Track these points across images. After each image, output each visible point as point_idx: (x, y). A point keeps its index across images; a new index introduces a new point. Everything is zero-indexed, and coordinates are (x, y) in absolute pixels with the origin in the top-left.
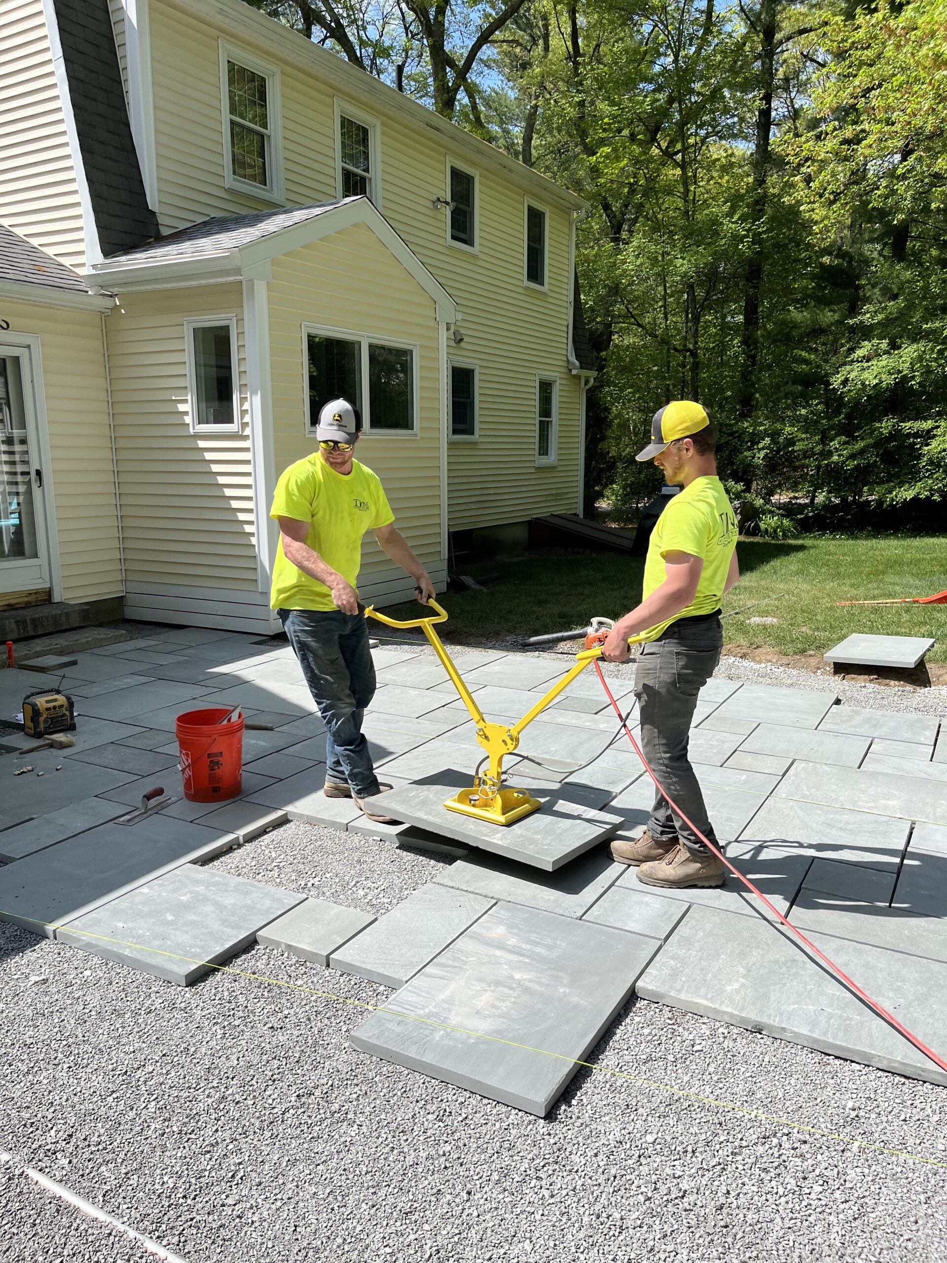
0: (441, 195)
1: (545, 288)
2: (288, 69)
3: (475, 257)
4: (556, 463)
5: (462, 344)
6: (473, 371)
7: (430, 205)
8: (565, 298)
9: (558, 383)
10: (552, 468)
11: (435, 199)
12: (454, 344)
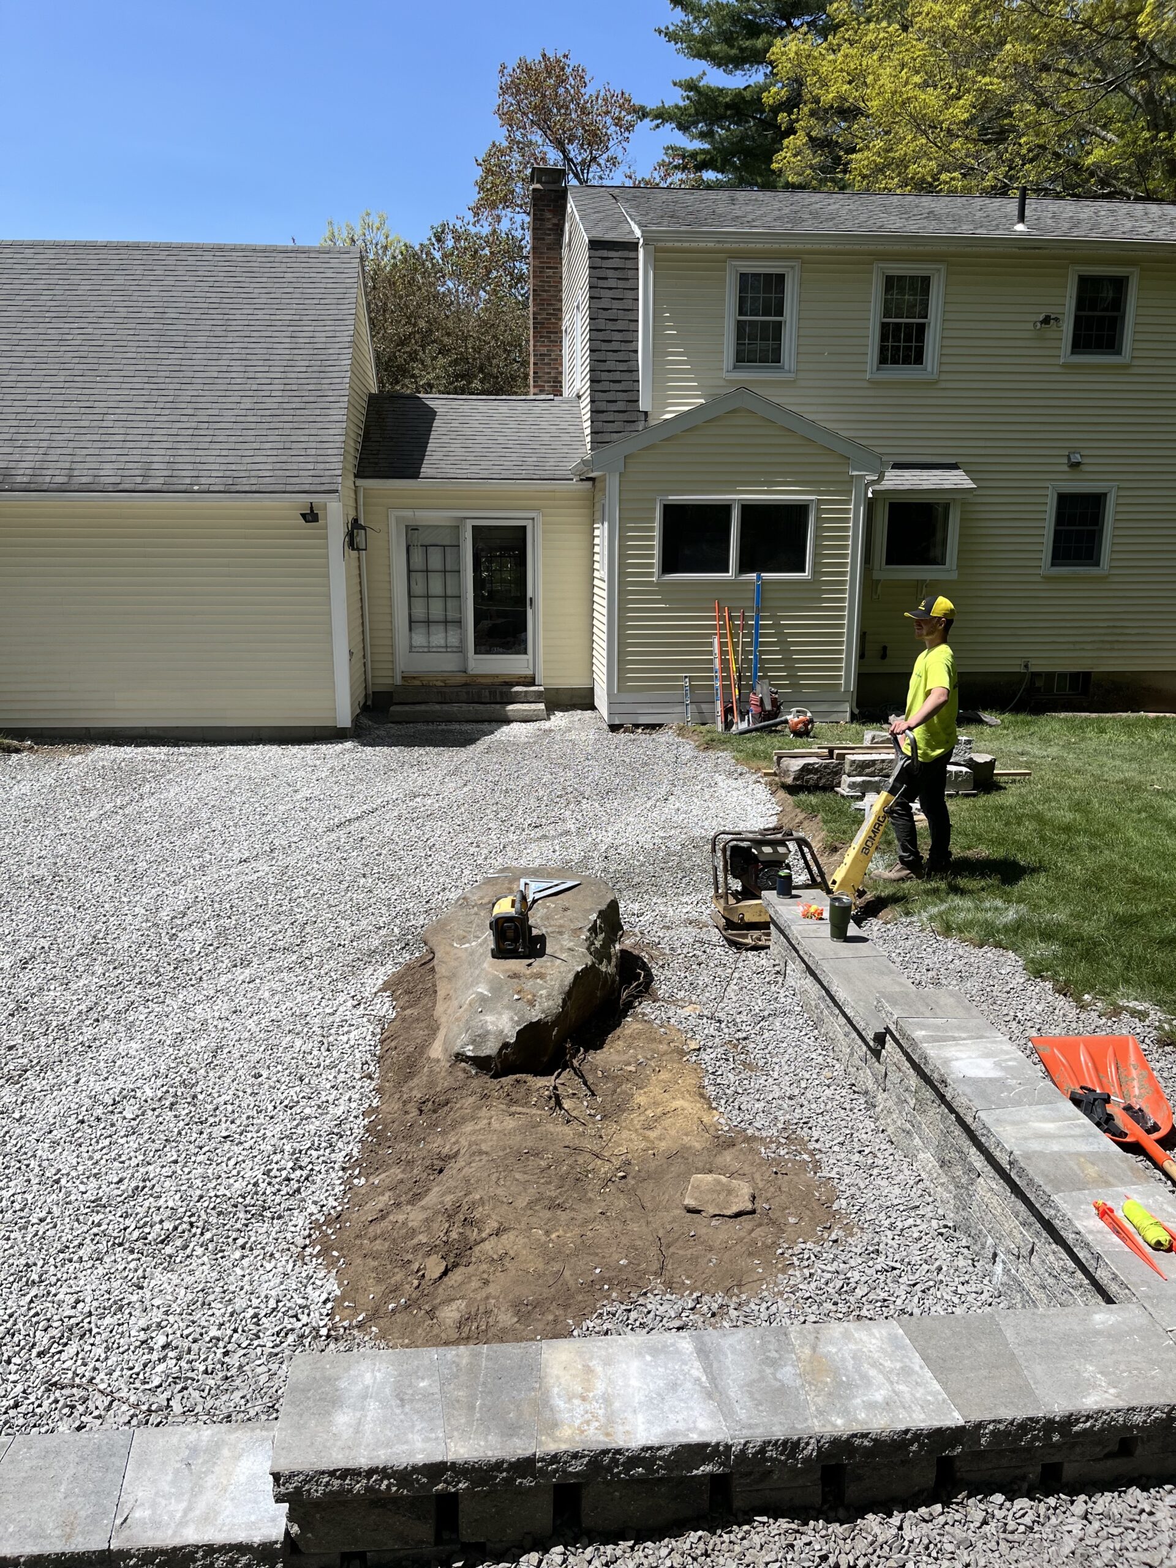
0: (1055, 311)
2: (810, 258)
3: (1124, 365)
5: (1084, 468)
6: (1105, 495)
7: (1031, 326)
11: (1042, 317)
12: (1066, 468)
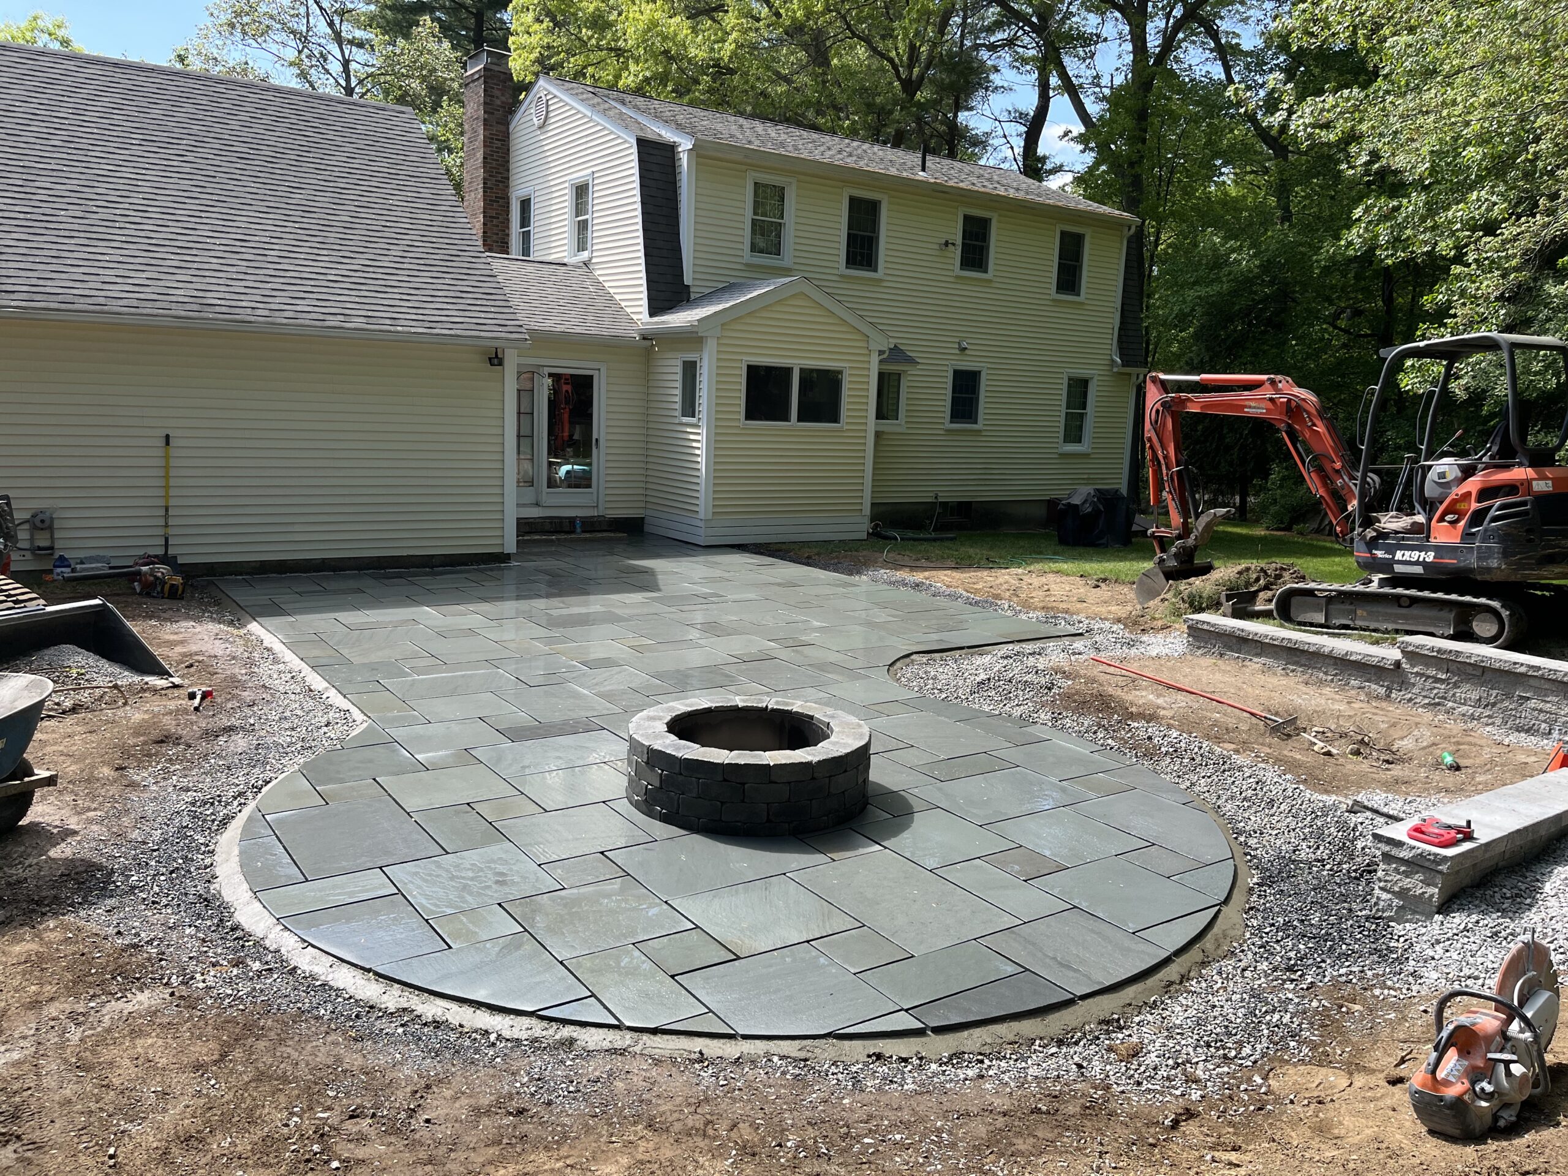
0: (951, 238)
1: (1082, 298)
2: (802, 177)
3: (990, 281)
4: (1090, 450)
5: (967, 352)
6: (980, 372)
7: (937, 247)
8: (1112, 305)
9: (1095, 380)
10: (1085, 456)
11: (943, 241)
12: (957, 352)
